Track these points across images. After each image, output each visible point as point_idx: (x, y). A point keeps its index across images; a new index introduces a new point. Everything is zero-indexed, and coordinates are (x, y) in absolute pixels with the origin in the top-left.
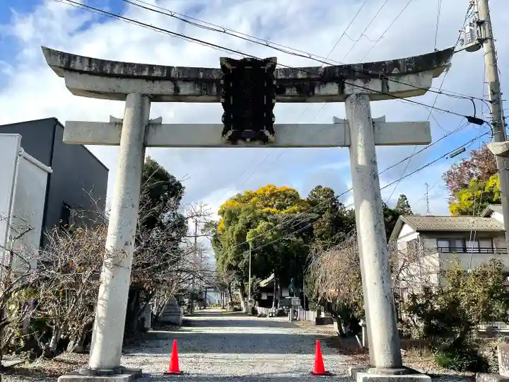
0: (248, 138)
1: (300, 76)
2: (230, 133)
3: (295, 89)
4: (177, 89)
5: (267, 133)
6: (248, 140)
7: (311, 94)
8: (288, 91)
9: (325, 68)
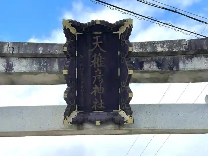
0: (98, 120)
1: (159, 49)
2: (74, 114)
3: (155, 64)
4: (9, 67)
5: (122, 113)
6: (98, 123)
7: (175, 69)
8: (146, 67)
9: (190, 41)
